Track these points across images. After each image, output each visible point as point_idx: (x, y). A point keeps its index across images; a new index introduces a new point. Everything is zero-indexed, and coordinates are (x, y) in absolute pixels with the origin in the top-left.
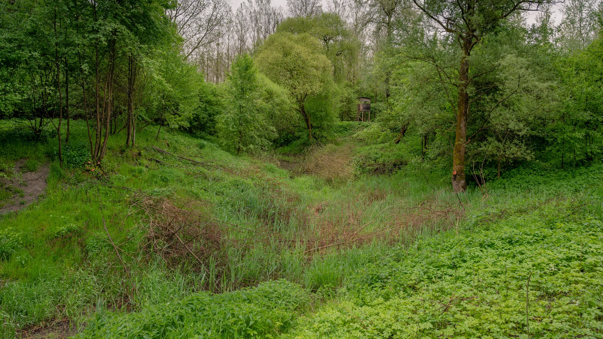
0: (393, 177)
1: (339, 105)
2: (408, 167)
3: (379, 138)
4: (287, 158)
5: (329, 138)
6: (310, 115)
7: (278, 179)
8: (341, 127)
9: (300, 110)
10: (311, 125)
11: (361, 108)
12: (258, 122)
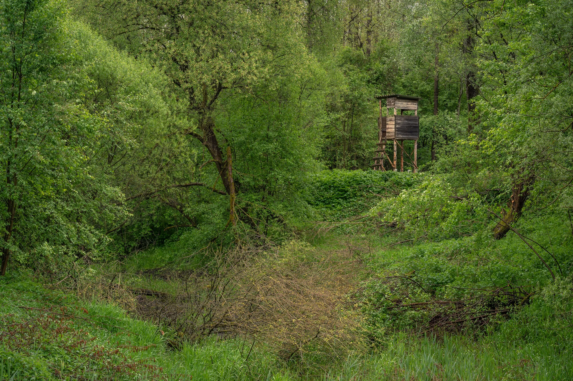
0: (485, 344)
1: (323, 121)
2: (531, 310)
3: (444, 219)
4: (158, 286)
5: (293, 222)
6: (233, 152)
7: (127, 353)
8: (328, 186)
9: (202, 134)
10: (236, 182)
11: (391, 127)
12: (67, 169)
